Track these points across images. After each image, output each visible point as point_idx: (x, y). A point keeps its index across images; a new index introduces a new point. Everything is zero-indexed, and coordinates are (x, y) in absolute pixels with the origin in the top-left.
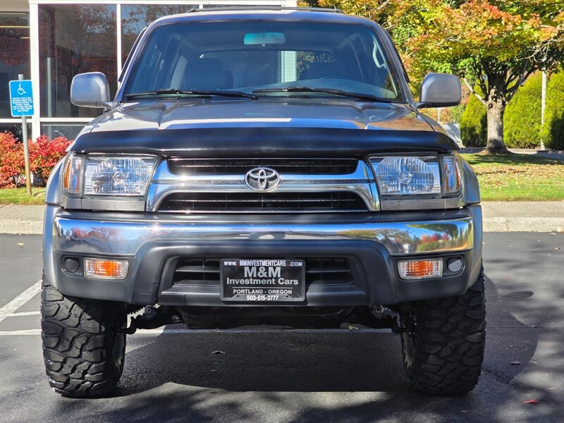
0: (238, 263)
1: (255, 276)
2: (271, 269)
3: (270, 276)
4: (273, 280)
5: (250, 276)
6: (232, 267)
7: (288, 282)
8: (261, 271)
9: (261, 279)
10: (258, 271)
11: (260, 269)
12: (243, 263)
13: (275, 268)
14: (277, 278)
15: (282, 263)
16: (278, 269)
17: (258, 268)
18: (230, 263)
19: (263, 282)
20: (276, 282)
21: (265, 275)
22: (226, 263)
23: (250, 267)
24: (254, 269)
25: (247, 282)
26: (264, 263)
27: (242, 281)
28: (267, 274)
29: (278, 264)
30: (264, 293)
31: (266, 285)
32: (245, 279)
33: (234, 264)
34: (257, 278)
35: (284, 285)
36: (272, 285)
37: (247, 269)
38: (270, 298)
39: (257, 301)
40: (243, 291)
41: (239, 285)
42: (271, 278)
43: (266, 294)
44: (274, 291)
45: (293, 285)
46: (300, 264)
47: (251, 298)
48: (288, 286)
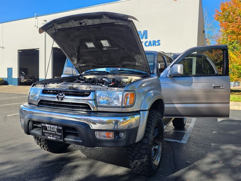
0: (45, 125)
2: (54, 128)
6: (44, 126)
7: (59, 134)
8: (52, 129)
9: (52, 131)
10: (51, 129)
12: (47, 125)
13: (55, 128)
14: (56, 132)
15: (56, 127)
16: (56, 129)
19: (52, 132)
20: (56, 133)
21: (52, 130)
22: (42, 125)
24: (50, 128)
25: (48, 132)
26: (52, 126)
27: (47, 131)
31: (53, 134)
32: (48, 131)
33: (44, 125)
34: (51, 131)
35: (58, 135)
36: (54, 134)
37: (48, 127)
38: (54, 138)
39: (50, 139)
40: (47, 135)
41: (46, 132)
42: (54, 132)
43: (53, 137)
44: (55, 136)
45: (60, 135)
46: (61, 128)
47: (49, 137)
48: (59, 135)
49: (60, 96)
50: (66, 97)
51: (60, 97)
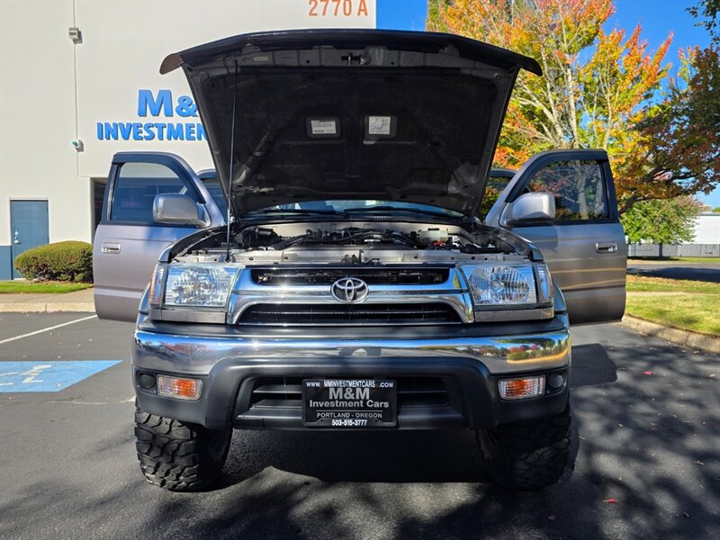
0: (322, 383)
1: (341, 398)
2: (358, 390)
3: (358, 398)
4: (362, 402)
5: (336, 398)
6: (316, 388)
7: (377, 404)
8: (348, 393)
9: (348, 401)
10: (344, 392)
11: (347, 390)
12: (328, 383)
13: (363, 389)
14: (365, 401)
15: (372, 383)
16: (367, 390)
17: (344, 389)
18: (313, 384)
19: (350, 404)
20: (365, 404)
21: (352, 397)
22: (308, 384)
23: (336, 389)
24: (340, 390)
25: (332, 404)
26: (352, 383)
27: (327, 404)
28: (355, 396)
29: (367, 385)
30: (351, 417)
31: (353, 408)
32: (330, 401)
33: (318, 384)
34: (344, 400)
35: (373, 408)
36: (360, 408)
37: (332, 390)
38: (357, 423)
39: (343, 427)
40: (327, 415)
41: (324, 408)
42: (359, 400)
43: (353, 417)
44: (362, 415)
45: (383, 408)
46: (391, 385)
47: (335, 423)
48: (377, 409)
49: (349, 284)
50: (370, 288)
51: (350, 288)
